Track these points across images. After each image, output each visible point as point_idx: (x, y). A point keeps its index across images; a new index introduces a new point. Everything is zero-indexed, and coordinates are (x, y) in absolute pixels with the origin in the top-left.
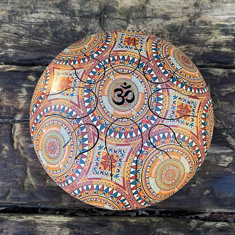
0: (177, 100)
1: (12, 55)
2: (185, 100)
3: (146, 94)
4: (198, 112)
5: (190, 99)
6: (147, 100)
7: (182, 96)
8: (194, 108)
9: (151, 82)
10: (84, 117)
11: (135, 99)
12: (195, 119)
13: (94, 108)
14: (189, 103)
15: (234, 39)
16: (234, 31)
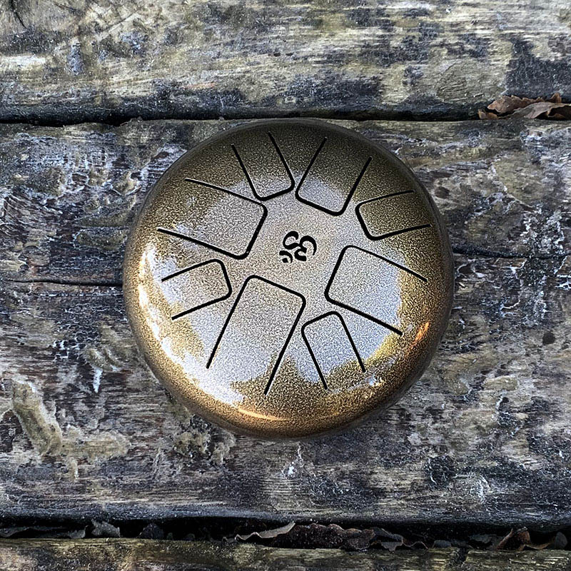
15: (382, 36)
16: (382, 15)
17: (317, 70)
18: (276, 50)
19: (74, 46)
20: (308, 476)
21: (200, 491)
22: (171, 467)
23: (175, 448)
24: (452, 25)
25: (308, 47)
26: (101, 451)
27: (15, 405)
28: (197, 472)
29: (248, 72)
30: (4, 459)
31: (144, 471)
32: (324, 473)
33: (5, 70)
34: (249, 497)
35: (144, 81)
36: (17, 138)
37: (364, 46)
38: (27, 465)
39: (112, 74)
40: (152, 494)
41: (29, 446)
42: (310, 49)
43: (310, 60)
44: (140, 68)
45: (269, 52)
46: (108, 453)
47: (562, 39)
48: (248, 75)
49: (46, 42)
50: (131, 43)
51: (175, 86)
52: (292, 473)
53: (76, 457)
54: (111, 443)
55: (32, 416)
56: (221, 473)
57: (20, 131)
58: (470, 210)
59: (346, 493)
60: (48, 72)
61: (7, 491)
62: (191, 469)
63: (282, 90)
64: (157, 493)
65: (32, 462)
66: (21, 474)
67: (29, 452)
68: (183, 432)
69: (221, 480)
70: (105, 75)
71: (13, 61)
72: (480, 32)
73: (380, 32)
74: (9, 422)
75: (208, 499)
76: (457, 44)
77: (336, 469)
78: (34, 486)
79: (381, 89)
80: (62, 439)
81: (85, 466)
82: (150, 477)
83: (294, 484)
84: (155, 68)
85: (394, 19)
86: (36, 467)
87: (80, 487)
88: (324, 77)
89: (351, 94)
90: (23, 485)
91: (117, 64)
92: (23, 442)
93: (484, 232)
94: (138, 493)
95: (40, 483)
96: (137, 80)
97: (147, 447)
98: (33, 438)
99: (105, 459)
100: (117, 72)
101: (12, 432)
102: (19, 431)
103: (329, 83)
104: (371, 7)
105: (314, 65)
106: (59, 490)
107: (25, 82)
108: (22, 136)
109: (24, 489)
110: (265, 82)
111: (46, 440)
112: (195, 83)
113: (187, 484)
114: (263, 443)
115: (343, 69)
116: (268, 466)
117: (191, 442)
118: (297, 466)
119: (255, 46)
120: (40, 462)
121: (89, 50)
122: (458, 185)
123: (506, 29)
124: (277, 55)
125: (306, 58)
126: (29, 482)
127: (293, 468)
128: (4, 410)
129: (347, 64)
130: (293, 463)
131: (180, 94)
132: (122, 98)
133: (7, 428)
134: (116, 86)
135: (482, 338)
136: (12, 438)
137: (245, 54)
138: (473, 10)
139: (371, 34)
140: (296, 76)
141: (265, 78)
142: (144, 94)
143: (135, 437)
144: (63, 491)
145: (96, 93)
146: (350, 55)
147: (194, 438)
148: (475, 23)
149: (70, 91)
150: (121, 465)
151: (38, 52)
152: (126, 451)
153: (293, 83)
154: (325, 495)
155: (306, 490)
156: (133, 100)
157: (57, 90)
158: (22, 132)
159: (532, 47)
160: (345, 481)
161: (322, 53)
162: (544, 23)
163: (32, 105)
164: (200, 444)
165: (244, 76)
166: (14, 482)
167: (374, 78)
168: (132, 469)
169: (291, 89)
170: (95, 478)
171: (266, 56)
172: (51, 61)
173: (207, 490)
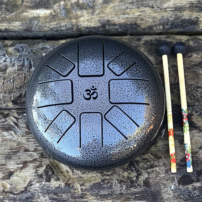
17: (171, 14)
18: (152, 5)
19: (62, 5)
20: (180, 189)
21: (134, 197)
22: (121, 187)
23: (122, 179)
25: (167, 4)
26: (90, 181)
27: (50, 162)
28: (132, 189)
29: (140, 15)
30: (48, 185)
31: (109, 188)
32: (188, 188)
33: (32, 16)
34: (155, 199)
35: (95, 20)
36: (40, 46)
37: (191, 4)
38: (58, 187)
39: (80, 17)
40: (113, 198)
41: (58, 179)
42: (167, 5)
43: (167, 10)
44: (93, 14)
45: (149, 6)
46: (93, 181)
48: (141, 16)
49: (49, 4)
50: (88, 3)
51: (108, 22)
52: (173, 188)
53: (79, 183)
54: (93, 177)
55: (58, 166)
56: (143, 189)
57: (41, 43)
59: (197, 196)
60: (51, 17)
61: (50, 199)
62: (129, 187)
63: (156, 23)
64: (115, 198)
65: (60, 186)
66: (56, 191)
67: (58, 182)
68: (124, 172)
69: (143, 192)
70: (77, 17)
71: (36, 12)
74: (49, 169)
75: (138, 200)
77: (192, 186)
78: (62, 196)
79: (199, 22)
80: (72, 176)
81: (83, 187)
82: (112, 191)
83: (174, 193)
84: (99, 14)
86: (62, 188)
87: (82, 196)
88: (174, 17)
89: (186, 24)
90: (57, 196)
91: (82, 13)
92: (55, 177)
94: (107, 198)
95: (64, 195)
96: (91, 19)
97: (109, 179)
98: (59, 176)
99: (92, 184)
100: (82, 16)
101: (50, 173)
102: (53, 173)
103: (177, 20)
105: (169, 12)
106: (73, 198)
107: (41, 21)
108: (42, 45)
109: (57, 198)
110: (148, 19)
111: (65, 177)
112: (117, 20)
113: (128, 194)
114: (160, 176)
115: (182, 13)
116: (162, 185)
117: (128, 176)
118: (175, 185)
119: (143, 4)
120: (64, 186)
121: (69, 7)
124: (153, 7)
125: (165, 9)
126: (60, 194)
127: (173, 186)
128: (46, 164)
129: (184, 11)
130: (173, 184)
131: (111, 25)
132: (85, 28)
133: (48, 171)
134: (82, 22)
136: (50, 176)
137: (139, 8)
140: (162, 17)
141: (148, 18)
142: (95, 26)
143: (104, 174)
144: (75, 198)
145: (74, 25)
146: (185, 8)
147: (129, 174)
149: (62, 25)
150: (99, 186)
151: (47, 8)
152: (100, 181)
153: (161, 20)
154: (188, 197)
155: (179, 195)
156: (90, 28)
157: (57, 24)
158: (42, 43)
160: (196, 191)
161: (172, 6)
163: (45, 31)
164: (132, 177)
165: (138, 17)
166: (53, 195)
167: (196, 17)
168: (104, 188)
169: (160, 22)
170: (88, 192)
171: (148, 8)
172: (53, 12)
173: (137, 196)
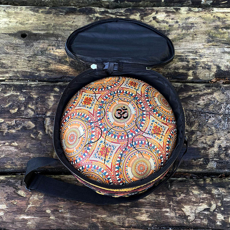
0: (154, 123)
1: (44, 75)
2: (159, 124)
3: (136, 116)
4: (166, 133)
5: (162, 125)
6: (135, 119)
7: (158, 122)
8: (164, 131)
9: (140, 109)
10: (95, 122)
11: (128, 117)
12: (163, 137)
13: (102, 118)
14: (161, 126)
15: (187, 64)
16: (187, 59)
24: (203, 62)
47: (227, 66)
58: (210, 104)
72: (209, 64)
73: (187, 63)
76: (204, 66)
85: (189, 60)
93: (213, 109)
104: (184, 57)
122: (206, 98)
123: (215, 63)
135: (214, 132)
138: (207, 59)
139: (184, 63)
148: (208, 62)
159: (221, 67)
162: (223, 62)
